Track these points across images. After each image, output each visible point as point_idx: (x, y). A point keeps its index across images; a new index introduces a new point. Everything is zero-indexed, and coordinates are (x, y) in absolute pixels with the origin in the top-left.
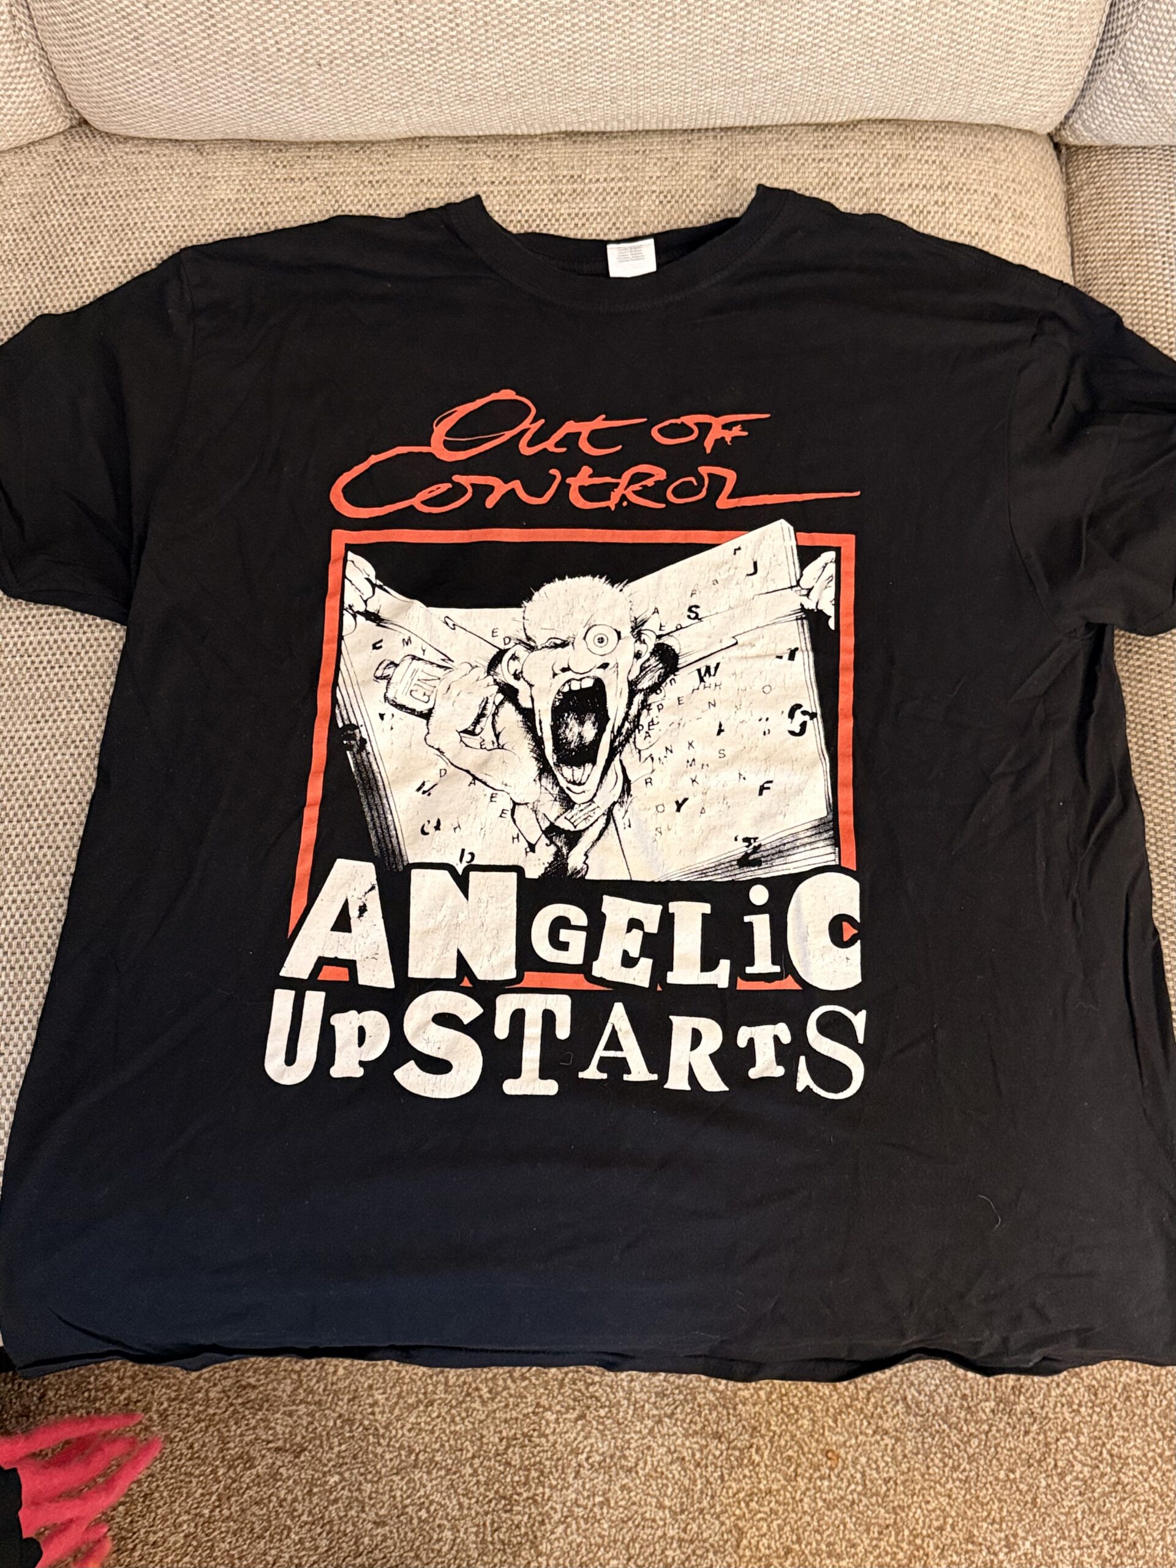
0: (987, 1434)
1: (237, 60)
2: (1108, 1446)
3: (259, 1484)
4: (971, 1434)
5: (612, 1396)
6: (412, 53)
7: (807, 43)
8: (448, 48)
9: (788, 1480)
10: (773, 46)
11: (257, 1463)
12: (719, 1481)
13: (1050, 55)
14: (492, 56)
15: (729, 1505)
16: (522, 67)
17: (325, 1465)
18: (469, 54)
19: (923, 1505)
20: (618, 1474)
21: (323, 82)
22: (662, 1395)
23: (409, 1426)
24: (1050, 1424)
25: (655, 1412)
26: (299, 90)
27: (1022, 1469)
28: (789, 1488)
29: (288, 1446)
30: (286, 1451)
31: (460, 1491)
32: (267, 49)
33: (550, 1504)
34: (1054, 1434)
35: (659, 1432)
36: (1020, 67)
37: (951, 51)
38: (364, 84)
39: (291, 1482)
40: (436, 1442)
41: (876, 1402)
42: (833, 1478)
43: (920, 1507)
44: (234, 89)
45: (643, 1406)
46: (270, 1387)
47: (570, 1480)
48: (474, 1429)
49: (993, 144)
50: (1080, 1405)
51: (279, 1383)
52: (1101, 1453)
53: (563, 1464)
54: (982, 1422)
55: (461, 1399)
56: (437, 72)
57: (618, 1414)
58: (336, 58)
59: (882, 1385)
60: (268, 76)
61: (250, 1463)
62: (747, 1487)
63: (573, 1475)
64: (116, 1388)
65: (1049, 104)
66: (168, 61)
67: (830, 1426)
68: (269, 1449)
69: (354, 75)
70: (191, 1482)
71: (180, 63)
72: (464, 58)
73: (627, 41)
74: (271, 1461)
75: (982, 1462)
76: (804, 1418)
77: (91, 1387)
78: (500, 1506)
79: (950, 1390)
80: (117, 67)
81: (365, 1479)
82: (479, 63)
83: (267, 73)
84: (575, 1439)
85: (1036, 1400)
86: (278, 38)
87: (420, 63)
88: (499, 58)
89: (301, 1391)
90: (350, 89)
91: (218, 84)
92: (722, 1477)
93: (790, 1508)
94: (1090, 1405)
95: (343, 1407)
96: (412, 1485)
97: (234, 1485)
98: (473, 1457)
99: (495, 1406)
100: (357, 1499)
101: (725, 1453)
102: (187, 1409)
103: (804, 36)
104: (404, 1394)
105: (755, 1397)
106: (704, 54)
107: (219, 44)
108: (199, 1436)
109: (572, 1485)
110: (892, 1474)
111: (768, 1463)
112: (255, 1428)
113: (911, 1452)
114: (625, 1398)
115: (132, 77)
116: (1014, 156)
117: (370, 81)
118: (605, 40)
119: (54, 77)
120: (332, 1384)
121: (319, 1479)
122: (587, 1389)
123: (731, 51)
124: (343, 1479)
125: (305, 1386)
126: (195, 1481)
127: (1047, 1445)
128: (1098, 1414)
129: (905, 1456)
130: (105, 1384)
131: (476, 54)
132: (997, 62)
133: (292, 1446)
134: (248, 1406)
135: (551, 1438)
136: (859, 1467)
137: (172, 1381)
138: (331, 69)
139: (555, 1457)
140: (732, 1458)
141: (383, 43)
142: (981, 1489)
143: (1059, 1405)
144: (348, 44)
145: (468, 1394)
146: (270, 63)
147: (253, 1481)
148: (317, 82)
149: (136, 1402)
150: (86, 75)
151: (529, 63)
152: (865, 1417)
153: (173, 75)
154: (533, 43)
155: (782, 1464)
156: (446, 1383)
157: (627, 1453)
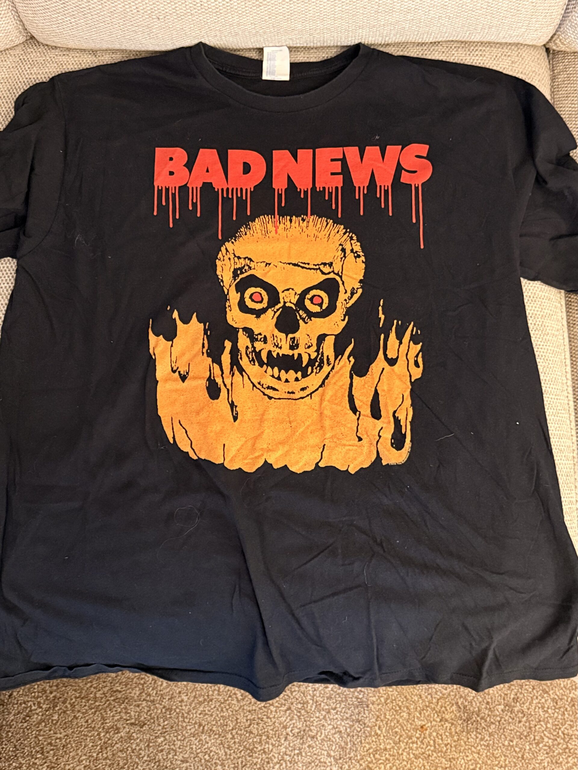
0: (499, 722)
1: (116, 15)
2: (562, 729)
3: (122, 742)
4: (492, 723)
5: (304, 698)
6: (207, 13)
7: (412, 8)
8: (225, 11)
9: (395, 743)
10: (394, 10)
11: (121, 731)
12: (360, 743)
13: (541, 11)
14: (248, 15)
15: (364, 755)
16: (263, 20)
17: (156, 733)
18: (236, 14)
19: (465, 758)
20: (307, 739)
21: (159, 26)
22: (330, 698)
23: (199, 712)
24: (532, 718)
25: (327, 707)
26: (148, 30)
27: (517, 740)
28: (396, 748)
29: (137, 722)
30: (136, 725)
31: (226, 746)
32: (131, 11)
33: (272, 753)
34: (534, 723)
35: (329, 717)
36: (525, 17)
37: (488, 11)
38: (181, 27)
39: (138, 741)
40: (213, 721)
41: (442, 705)
42: (419, 743)
43: (463, 759)
44: (114, 28)
45: (320, 704)
46: (128, 691)
47: (282, 741)
48: (233, 715)
49: (511, 53)
50: (548, 708)
51: (133, 690)
52: (558, 733)
53: (279, 734)
54: (497, 716)
55: (226, 699)
56: (219, 22)
57: (307, 707)
58: (167, 16)
59: (445, 696)
60: (131, 23)
61: (117, 730)
62: (374, 747)
63: (284, 739)
64: (48, 692)
65: (541, 33)
66: (80, 14)
67: (417, 717)
68: (127, 724)
69: (177, 23)
70: (86, 739)
71: (86, 16)
72: (233, 16)
73: (318, 8)
74: (128, 730)
75: (496, 736)
76: (404, 712)
77: (36, 690)
78: (247, 753)
79: (481, 699)
80: (53, 16)
81: (177, 739)
82: (241, 18)
83: (131, 22)
84: (285, 721)
85: (525, 705)
86: (137, 6)
87: (211, 18)
88: (251, 16)
89: (144, 694)
90: (174, 29)
91: (106, 26)
92: (361, 742)
93: (396, 758)
94: (553, 708)
95: (165, 702)
96: (201, 742)
97: (109, 742)
98: (232, 729)
99: (244, 703)
100: (172, 749)
101: (363, 730)
102: (85, 702)
103: (410, 5)
104: (197, 696)
105: (379, 701)
106: (358, 13)
107: (107, 8)
108: (91, 716)
109: (283, 744)
110: (449, 741)
111: (385, 735)
112: (120, 712)
113: (460, 730)
114: (311, 699)
115: (61, 21)
116: (523, 59)
117: (185, 26)
118: (306, 8)
119: (19, 16)
120: (160, 691)
121: (153, 739)
122: (292, 694)
123: (372, 12)
124: (165, 739)
125: (146, 692)
126: (89, 739)
127: (530, 728)
128: (558, 713)
129: (456, 733)
130: (43, 689)
131: (240, 14)
132: (512, 15)
133: (139, 722)
134: (117, 701)
135: (273, 720)
136: (432, 738)
137: (78, 688)
138: (165, 20)
139: (275, 730)
140: (366, 732)
141: (192, 9)
142: (495, 750)
143: (537, 708)
144: (173, 9)
145: (230, 696)
146: (133, 17)
147: (119, 740)
148: (157, 26)
149: (58, 699)
150: (36, 18)
151: (267, 18)
152: (436, 712)
153: (83, 21)
154: (269, 9)
155: (393, 736)
156: (219, 691)
157: (312, 728)
